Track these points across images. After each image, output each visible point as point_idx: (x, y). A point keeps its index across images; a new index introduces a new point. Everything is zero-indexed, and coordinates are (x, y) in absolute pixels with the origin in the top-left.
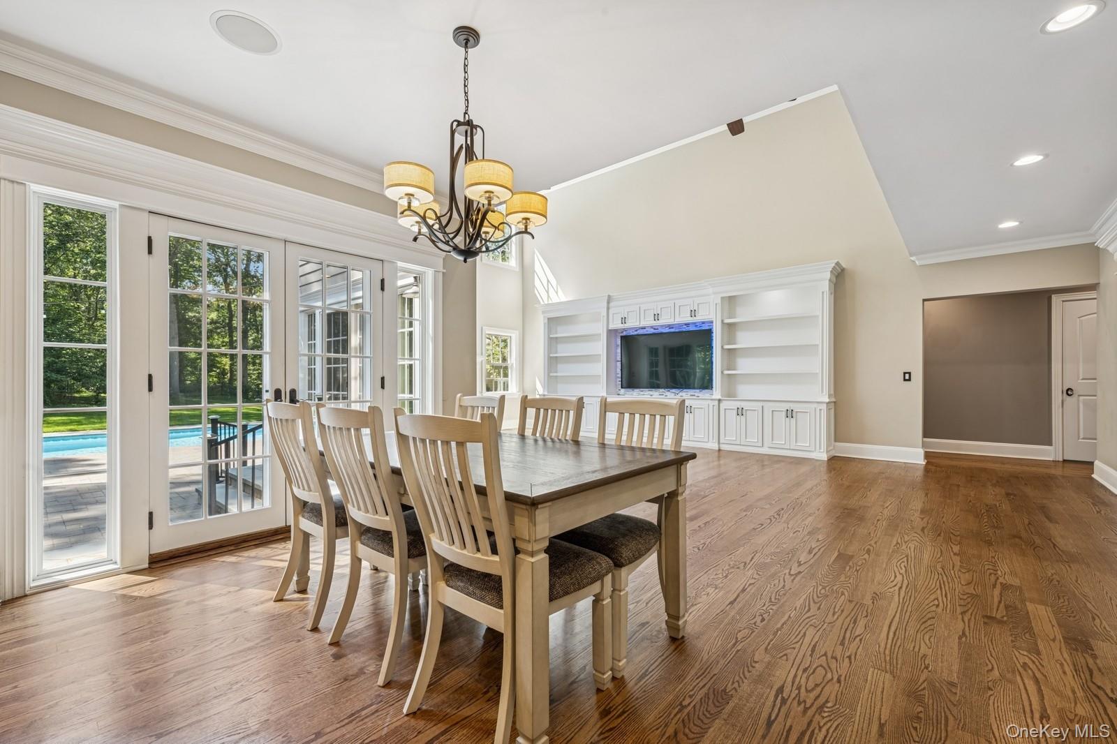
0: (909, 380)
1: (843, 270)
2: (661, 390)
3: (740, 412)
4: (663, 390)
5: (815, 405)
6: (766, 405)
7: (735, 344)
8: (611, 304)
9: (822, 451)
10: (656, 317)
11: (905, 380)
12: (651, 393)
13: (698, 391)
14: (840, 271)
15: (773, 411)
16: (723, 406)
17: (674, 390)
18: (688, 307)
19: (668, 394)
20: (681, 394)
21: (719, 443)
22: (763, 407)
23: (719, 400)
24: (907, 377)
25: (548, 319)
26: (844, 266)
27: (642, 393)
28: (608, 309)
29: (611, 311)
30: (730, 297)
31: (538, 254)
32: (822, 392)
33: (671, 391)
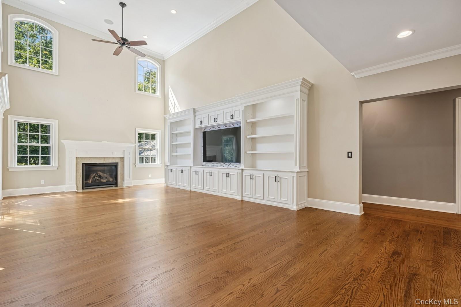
0: (351, 157)
1: (312, 85)
3: (252, 177)
4: (223, 163)
5: (291, 174)
6: (265, 173)
7: (255, 134)
8: (197, 114)
9: (294, 204)
10: (215, 120)
11: (348, 157)
12: (217, 165)
14: (311, 86)
15: (269, 177)
16: (245, 173)
17: (227, 163)
18: (230, 113)
19: (224, 165)
20: (230, 165)
21: (242, 196)
22: (264, 174)
23: (242, 170)
24: (350, 155)
25: (170, 123)
26: (313, 83)
27: (213, 165)
28: (195, 116)
29: (196, 118)
30: (253, 105)
31: (171, 89)
32: (296, 165)
33: (226, 163)
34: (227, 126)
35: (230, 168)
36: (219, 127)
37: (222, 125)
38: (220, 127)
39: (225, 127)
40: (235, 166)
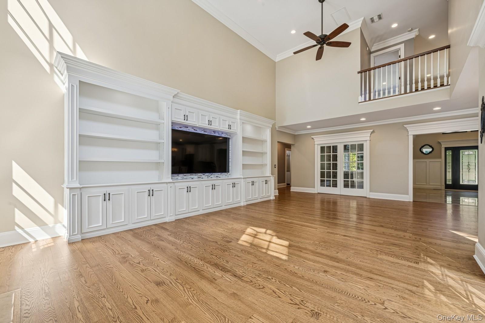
0: (276, 167)
2: (199, 174)
3: (253, 183)
4: (201, 174)
9: (273, 196)
10: (210, 122)
12: (192, 177)
13: (220, 174)
15: (262, 181)
17: (207, 174)
19: (203, 176)
21: (246, 201)
27: (185, 177)
33: (205, 174)
34: (206, 132)
35: (211, 179)
36: (195, 130)
37: (200, 128)
38: (197, 130)
39: (204, 132)
40: (216, 177)
